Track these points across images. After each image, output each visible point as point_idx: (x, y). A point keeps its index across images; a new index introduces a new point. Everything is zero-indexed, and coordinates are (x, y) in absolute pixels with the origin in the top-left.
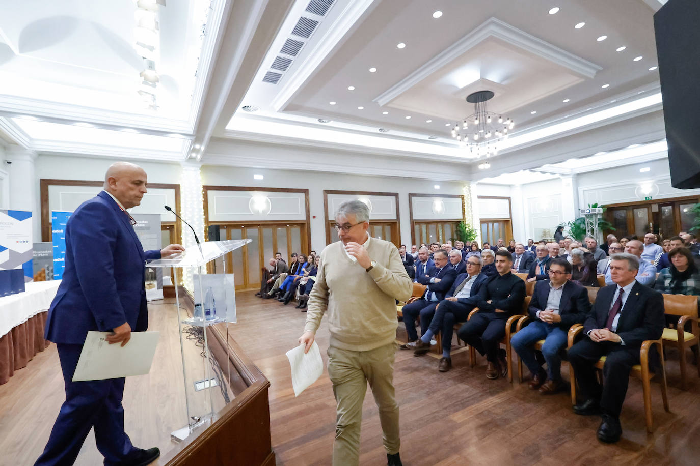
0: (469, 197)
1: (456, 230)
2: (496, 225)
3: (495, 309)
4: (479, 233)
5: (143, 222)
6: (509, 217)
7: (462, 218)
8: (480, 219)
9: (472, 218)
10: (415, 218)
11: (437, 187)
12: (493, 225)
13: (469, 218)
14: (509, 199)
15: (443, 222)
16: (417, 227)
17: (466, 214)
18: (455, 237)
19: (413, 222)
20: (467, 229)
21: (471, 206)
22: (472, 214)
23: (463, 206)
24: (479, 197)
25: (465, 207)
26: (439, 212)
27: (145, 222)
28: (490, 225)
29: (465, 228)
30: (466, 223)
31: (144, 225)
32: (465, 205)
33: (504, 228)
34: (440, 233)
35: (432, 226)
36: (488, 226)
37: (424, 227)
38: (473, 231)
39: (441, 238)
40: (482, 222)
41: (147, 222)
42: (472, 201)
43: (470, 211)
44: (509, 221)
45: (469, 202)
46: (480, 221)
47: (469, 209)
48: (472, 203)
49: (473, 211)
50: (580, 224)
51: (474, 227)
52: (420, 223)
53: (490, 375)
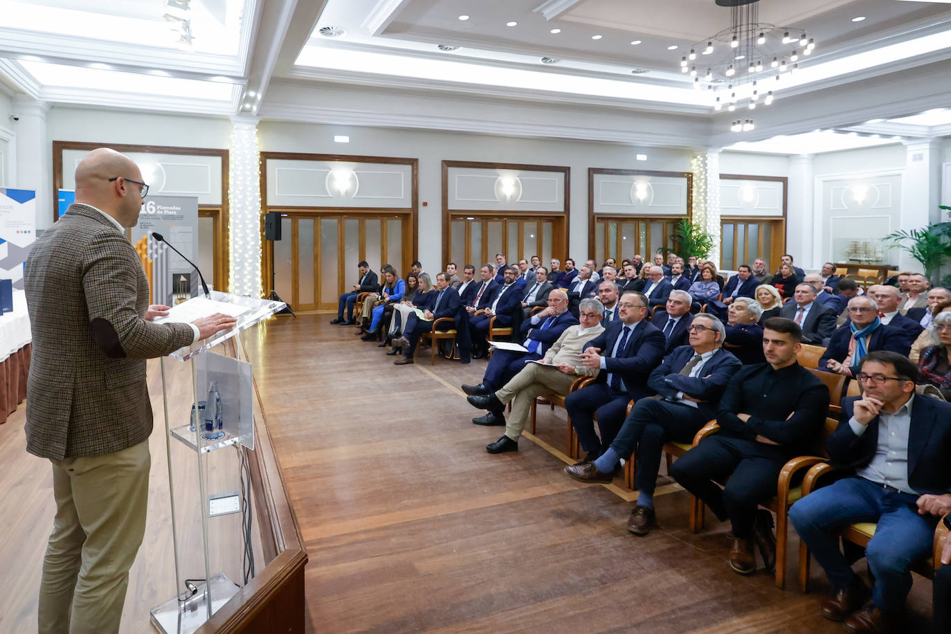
0: (702, 177)
1: (672, 233)
2: (752, 227)
3: (756, 434)
4: (717, 242)
5: (174, 208)
6: (781, 214)
7: (685, 213)
8: (721, 216)
9: (706, 215)
10: (597, 209)
11: (642, 157)
12: (746, 228)
13: (699, 213)
14: (784, 180)
15: (649, 220)
16: (599, 226)
17: (694, 205)
18: (670, 246)
19: (594, 217)
20: (694, 234)
21: (706, 192)
22: (706, 208)
23: (690, 192)
24: (723, 177)
25: (694, 194)
26: (641, 202)
27: (177, 208)
28: (741, 227)
29: (691, 232)
30: (694, 222)
31: (175, 213)
32: (694, 190)
33: (767, 234)
34: (642, 237)
35: (628, 227)
36: (735, 229)
37: (613, 226)
38: (705, 237)
39: (642, 246)
40: (725, 221)
41: (180, 208)
42: (708, 182)
43: (703, 201)
44: (781, 221)
45: (701, 184)
46: (721, 220)
47: (701, 198)
48: (709, 186)
49: (708, 202)
50: (940, 235)
51: (708, 231)
52: (605, 218)
53: (737, 565)
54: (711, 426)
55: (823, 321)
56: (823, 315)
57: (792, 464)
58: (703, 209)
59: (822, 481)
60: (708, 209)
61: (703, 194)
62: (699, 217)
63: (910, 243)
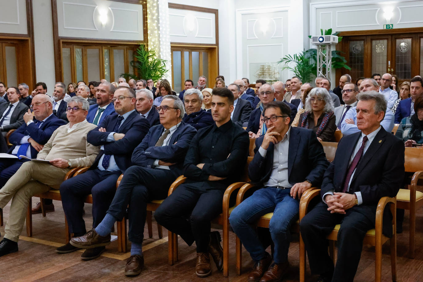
0: (155, 4)
1: (132, 60)
2: (195, 54)
3: (209, 175)
4: (168, 67)
6: (214, 43)
7: (142, 39)
8: (171, 43)
9: (159, 41)
10: (62, 33)
12: (190, 55)
13: (153, 40)
14: (215, 12)
15: (112, 45)
16: (65, 52)
17: (149, 32)
18: (131, 72)
19: (59, 41)
20: (150, 60)
21: (158, 19)
22: (159, 35)
23: (145, 19)
24: (171, 6)
25: (149, 21)
26: (104, 26)
28: (186, 53)
29: (148, 57)
30: (149, 49)
32: (149, 16)
33: (206, 59)
34: (106, 65)
35: (92, 52)
36: (182, 56)
37: (78, 51)
38: (159, 62)
39: (106, 73)
40: (175, 48)
42: (160, 10)
43: (156, 28)
44: (215, 48)
45: (154, 12)
46: (171, 46)
47: (155, 25)
48: (160, 14)
49: (161, 29)
50: (309, 58)
51: (162, 57)
52: (71, 43)
53: (201, 272)
54: (180, 179)
55: (244, 111)
56: (244, 107)
57: (230, 188)
58: (157, 35)
59: (247, 194)
60: (161, 36)
61: (156, 21)
62: (154, 43)
63: (293, 65)
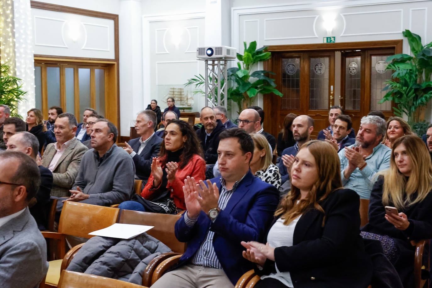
8: (35, 56)
9: (15, 53)
14: (114, 18)
21: (13, 23)
22: (14, 43)
24: (35, 5)
25: (1, 25)
30: (2, 63)
32: (1, 18)
38: (15, 81)
42: (15, 10)
43: (10, 34)
45: (8, 12)
46: (35, 60)
47: (9, 30)
48: (16, 15)
49: (16, 35)
51: (18, 73)
58: (11, 44)
60: (17, 45)
61: (11, 25)
62: (8, 54)
